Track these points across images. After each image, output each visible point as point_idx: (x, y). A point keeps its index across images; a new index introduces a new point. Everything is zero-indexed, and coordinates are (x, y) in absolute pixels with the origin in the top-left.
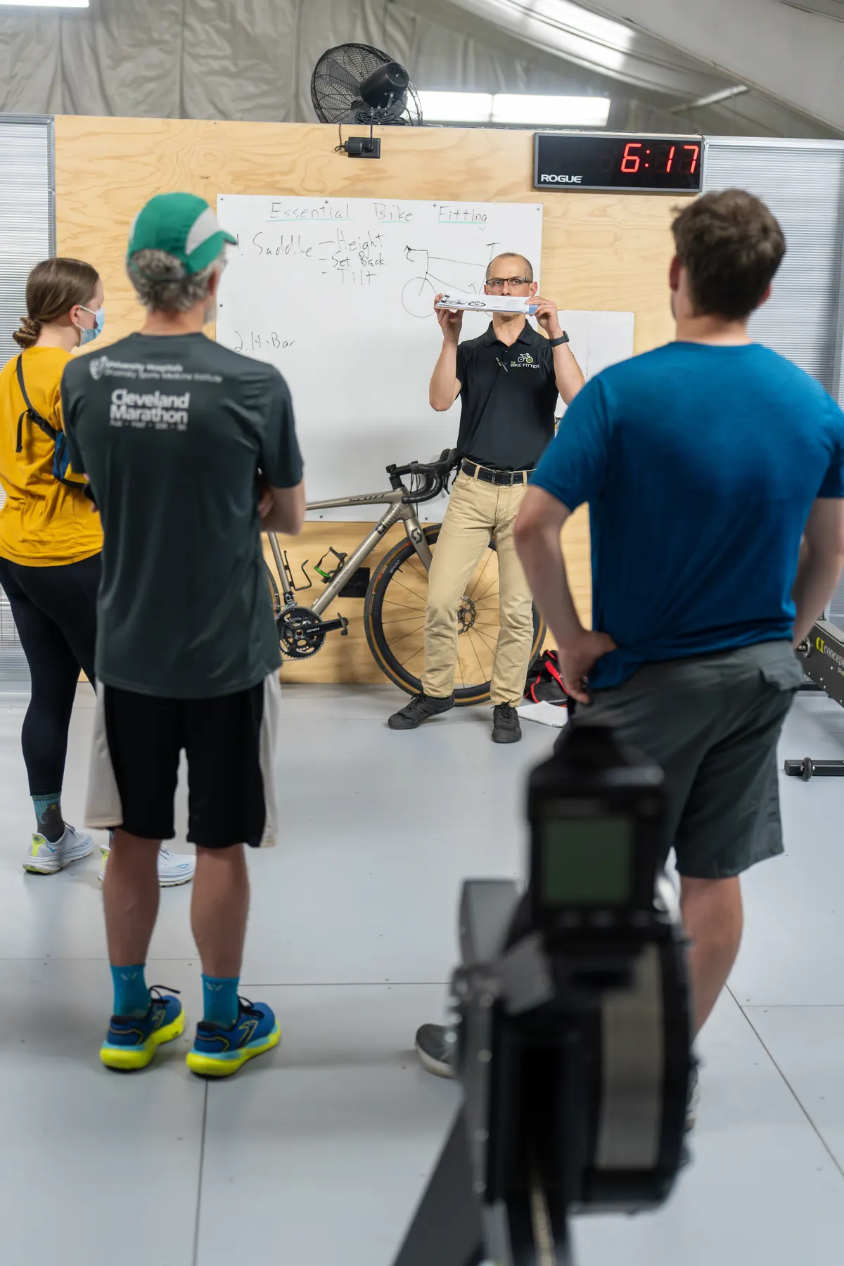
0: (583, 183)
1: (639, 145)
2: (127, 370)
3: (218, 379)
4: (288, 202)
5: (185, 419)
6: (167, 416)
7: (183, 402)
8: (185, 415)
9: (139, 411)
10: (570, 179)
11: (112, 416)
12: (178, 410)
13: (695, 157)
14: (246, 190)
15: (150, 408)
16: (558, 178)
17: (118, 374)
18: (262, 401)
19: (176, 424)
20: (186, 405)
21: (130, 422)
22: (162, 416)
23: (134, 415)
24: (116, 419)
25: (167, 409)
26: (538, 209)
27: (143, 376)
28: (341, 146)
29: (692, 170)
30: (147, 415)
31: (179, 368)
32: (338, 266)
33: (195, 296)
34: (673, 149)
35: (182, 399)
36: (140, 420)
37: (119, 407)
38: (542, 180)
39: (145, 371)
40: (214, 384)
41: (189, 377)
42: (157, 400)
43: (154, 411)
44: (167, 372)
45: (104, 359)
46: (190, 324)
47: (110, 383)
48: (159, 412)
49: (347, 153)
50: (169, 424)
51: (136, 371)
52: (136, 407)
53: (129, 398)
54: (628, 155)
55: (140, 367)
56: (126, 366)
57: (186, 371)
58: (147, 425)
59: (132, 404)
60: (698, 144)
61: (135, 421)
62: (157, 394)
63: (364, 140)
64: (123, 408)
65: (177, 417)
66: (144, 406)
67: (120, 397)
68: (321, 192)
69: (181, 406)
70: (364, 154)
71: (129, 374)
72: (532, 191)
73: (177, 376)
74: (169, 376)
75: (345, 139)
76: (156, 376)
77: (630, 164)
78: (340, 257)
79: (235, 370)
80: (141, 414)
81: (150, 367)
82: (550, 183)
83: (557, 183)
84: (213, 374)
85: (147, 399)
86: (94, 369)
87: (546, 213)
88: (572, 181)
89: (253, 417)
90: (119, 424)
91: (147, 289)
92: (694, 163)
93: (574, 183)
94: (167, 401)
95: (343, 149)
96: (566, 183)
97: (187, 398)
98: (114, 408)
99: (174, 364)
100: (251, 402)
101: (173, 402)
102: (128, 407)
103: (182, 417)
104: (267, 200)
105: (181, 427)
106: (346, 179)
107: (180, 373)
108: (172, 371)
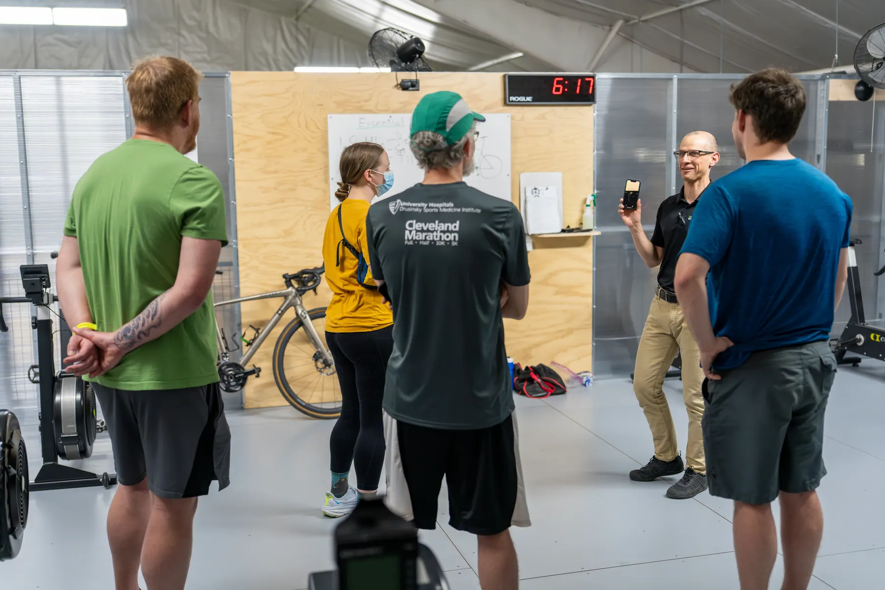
0: (533, 100)
1: (561, 79)
2: (415, 207)
3: (479, 211)
4: (369, 117)
5: (457, 239)
6: (444, 237)
7: (455, 227)
8: (457, 235)
9: (424, 234)
10: (526, 99)
11: (406, 238)
12: (452, 232)
13: (592, 84)
14: (345, 112)
15: (432, 232)
16: (519, 99)
17: (409, 210)
18: (507, 225)
19: (450, 241)
20: (457, 229)
21: (419, 241)
22: (441, 237)
23: (421, 236)
24: (408, 240)
25: (444, 232)
26: (508, 117)
27: (426, 211)
28: (397, 85)
29: (590, 92)
30: (430, 236)
31: (451, 204)
32: (399, 153)
33: (456, 159)
34: (580, 81)
35: (454, 224)
36: (426, 240)
37: (411, 231)
38: (511, 100)
39: (428, 207)
40: (476, 214)
41: (459, 210)
42: (437, 226)
43: (435, 233)
44: (442, 208)
45: (398, 201)
46: (456, 176)
47: (404, 216)
48: (439, 234)
49: (401, 89)
50: (446, 242)
51: (422, 208)
52: (422, 231)
53: (418, 226)
54: (557, 84)
55: (424, 205)
56: (414, 205)
57: (456, 206)
58: (430, 243)
59: (420, 229)
60: (593, 77)
61: (422, 240)
62: (437, 222)
63: (411, 81)
64: (414, 232)
65: (451, 237)
66: (428, 231)
67: (411, 225)
68: (387, 111)
69: (454, 229)
70: (411, 89)
71: (417, 210)
72: (504, 106)
73: (450, 210)
74: (445, 210)
75: (399, 81)
76: (436, 210)
77: (557, 89)
78: (400, 148)
79: (489, 205)
80: (426, 236)
81: (431, 205)
82: (515, 101)
83: (519, 101)
84: (475, 208)
85: (430, 226)
86: (392, 208)
87: (512, 118)
88: (527, 100)
89: (501, 236)
90: (411, 243)
91: (422, 157)
92: (591, 88)
93: (528, 101)
94: (444, 227)
95: (399, 86)
96: (524, 101)
97: (458, 224)
98: (407, 232)
99: (448, 202)
100: (500, 227)
101: (448, 227)
102: (417, 231)
103: (455, 237)
104: (357, 116)
105: (454, 244)
106: (401, 103)
107: (453, 208)
108: (447, 207)
